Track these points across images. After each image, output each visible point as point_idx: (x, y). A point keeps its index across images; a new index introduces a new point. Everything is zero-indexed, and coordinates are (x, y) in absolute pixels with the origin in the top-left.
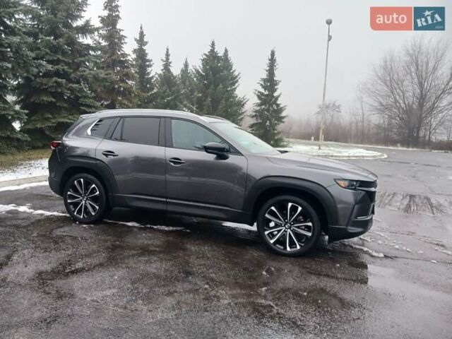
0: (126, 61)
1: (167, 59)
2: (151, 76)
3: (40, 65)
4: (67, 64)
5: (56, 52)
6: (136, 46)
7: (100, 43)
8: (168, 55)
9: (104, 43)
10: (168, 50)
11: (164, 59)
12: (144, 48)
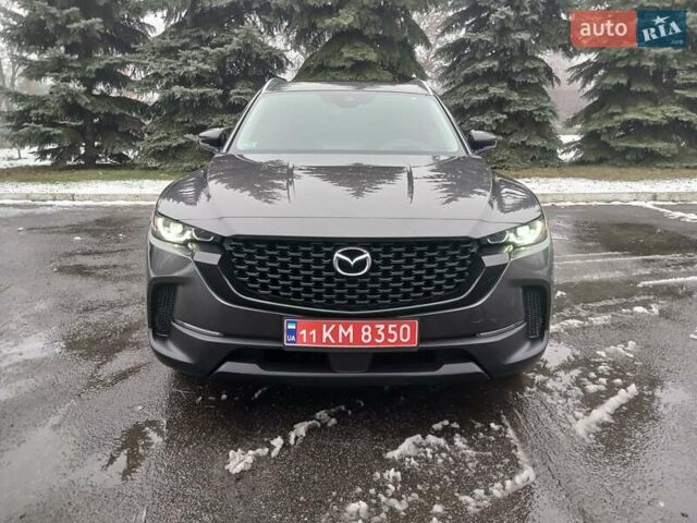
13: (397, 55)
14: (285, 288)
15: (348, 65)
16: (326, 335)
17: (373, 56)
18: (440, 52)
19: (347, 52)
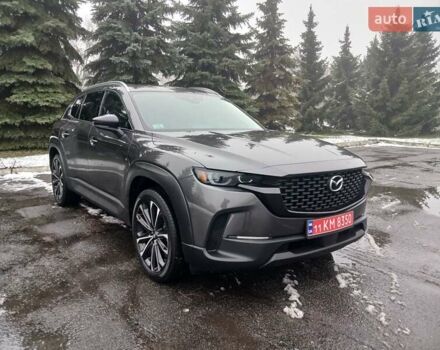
0: (284, 47)
1: (347, 38)
2: (320, 60)
3: (182, 59)
4: (213, 56)
5: (203, 46)
6: (305, 29)
7: (257, 32)
8: (347, 34)
9: (261, 31)
10: (347, 28)
11: (343, 40)
12: (313, 30)
13: (62, 67)
14: (305, 203)
15: (31, 71)
16: (325, 226)
17: (50, 67)
18: (87, 67)
19: (29, 62)
